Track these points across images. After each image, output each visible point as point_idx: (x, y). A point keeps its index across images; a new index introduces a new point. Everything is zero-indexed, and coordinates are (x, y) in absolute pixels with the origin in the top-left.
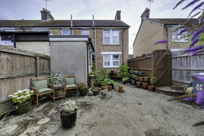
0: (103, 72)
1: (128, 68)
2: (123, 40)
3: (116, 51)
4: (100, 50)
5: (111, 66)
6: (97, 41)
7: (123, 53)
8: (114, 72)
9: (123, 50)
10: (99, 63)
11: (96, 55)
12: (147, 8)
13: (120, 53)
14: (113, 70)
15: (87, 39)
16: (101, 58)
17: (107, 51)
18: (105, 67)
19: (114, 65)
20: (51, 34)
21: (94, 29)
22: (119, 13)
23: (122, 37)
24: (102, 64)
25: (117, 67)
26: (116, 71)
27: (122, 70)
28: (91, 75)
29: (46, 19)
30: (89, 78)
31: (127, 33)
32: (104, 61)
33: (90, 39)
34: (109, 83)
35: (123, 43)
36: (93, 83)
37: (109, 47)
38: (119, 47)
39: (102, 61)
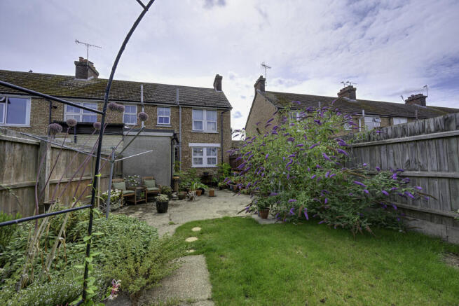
0: (192, 174)
1: (229, 167)
2: (222, 127)
3: (212, 142)
4: (187, 141)
5: (205, 164)
6: (182, 126)
7: (222, 146)
8: (208, 173)
9: (222, 141)
10: (185, 160)
11: (180, 148)
12: (261, 77)
13: (218, 145)
14: (207, 170)
15: (172, 134)
16: (188, 152)
17: (197, 142)
18: (194, 166)
19: (209, 163)
20: (126, 127)
21: (178, 107)
22: (218, 80)
23: (222, 121)
24: (190, 162)
25: (214, 166)
26: (211, 172)
27: (221, 170)
28: (175, 177)
29: (86, 78)
30: (173, 182)
31: (229, 117)
32: (193, 157)
33: (175, 135)
34: (199, 187)
35: (222, 130)
36: (177, 187)
37: (201, 136)
38: (216, 137)
39: (190, 157)
